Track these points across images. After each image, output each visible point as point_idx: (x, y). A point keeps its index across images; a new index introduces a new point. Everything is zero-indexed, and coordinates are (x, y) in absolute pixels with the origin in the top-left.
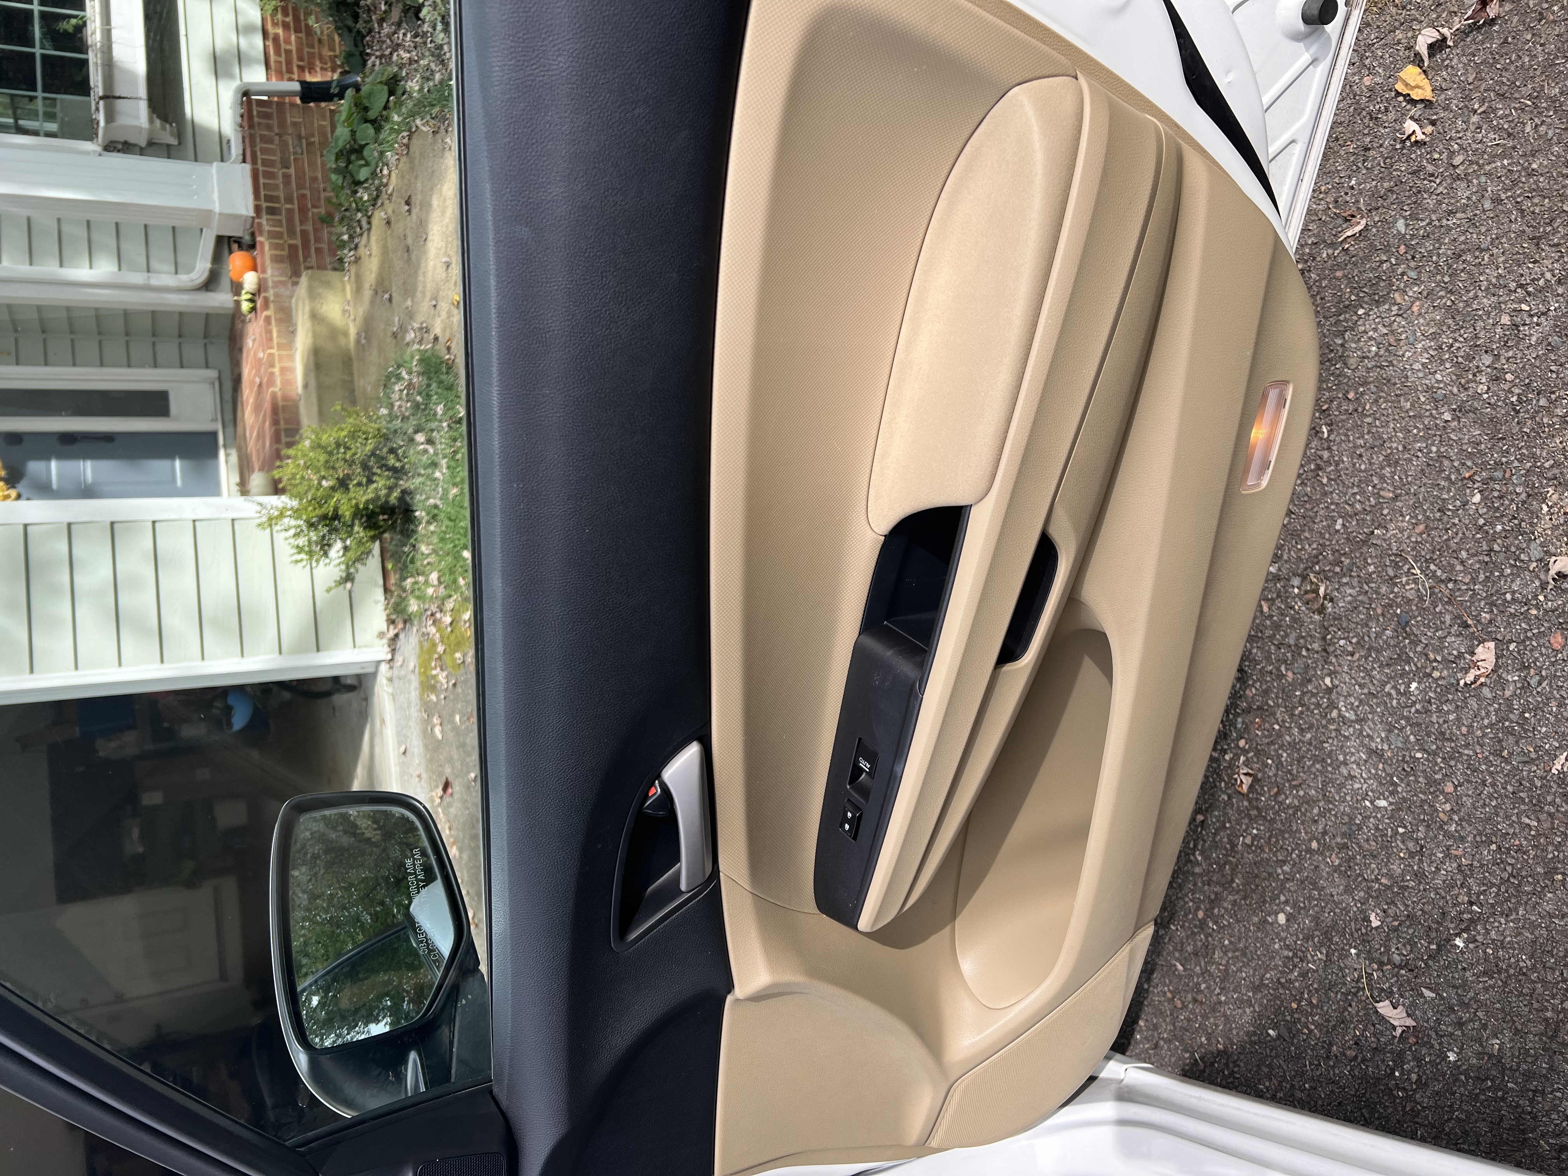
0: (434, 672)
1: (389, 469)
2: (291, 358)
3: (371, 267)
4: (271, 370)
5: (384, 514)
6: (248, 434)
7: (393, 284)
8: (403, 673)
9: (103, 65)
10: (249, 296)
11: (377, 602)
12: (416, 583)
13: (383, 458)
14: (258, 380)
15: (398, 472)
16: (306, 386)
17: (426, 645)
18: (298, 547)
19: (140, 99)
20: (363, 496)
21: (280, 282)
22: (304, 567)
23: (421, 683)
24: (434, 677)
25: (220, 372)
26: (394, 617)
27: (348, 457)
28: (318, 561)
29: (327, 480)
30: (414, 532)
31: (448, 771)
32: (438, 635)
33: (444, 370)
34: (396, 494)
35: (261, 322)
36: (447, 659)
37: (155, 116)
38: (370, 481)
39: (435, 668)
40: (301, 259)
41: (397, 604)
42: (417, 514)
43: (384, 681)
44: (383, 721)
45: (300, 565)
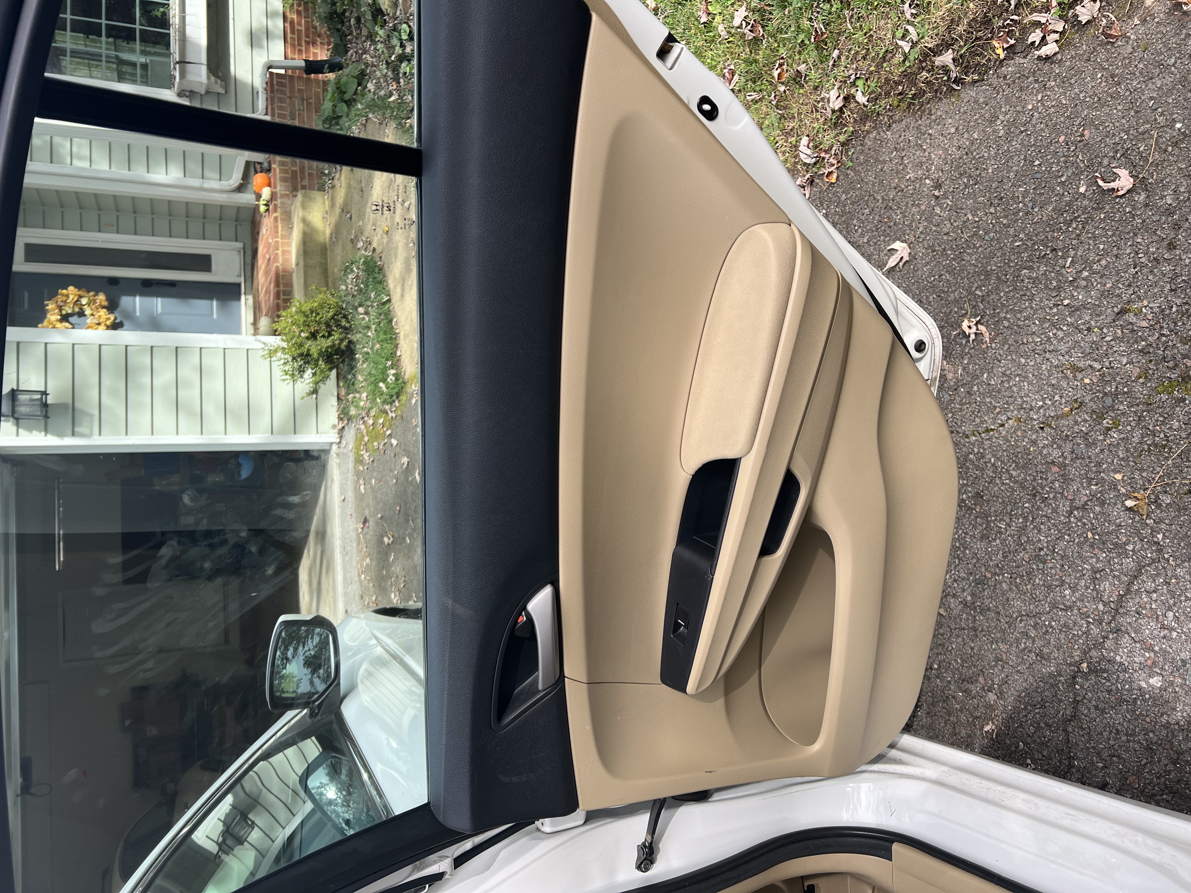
0: (362, 453)
1: (342, 328)
2: (289, 245)
3: (341, 194)
4: (276, 252)
5: (337, 355)
6: (260, 288)
7: (353, 209)
8: (346, 451)
9: (179, 40)
10: (265, 202)
11: (332, 406)
12: (355, 397)
13: (339, 321)
14: (268, 256)
15: (347, 330)
16: (297, 264)
17: (359, 436)
18: (285, 371)
19: (202, 64)
20: (325, 343)
21: (285, 195)
22: (288, 384)
23: (355, 458)
24: (362, 455)
25: (244, 244)
26: (342, 416)
27: (317, 319)
28: (296, 380)
29: (304, 333)
30: (355, 366)
31: (367, 512)
32: (365, 430)
33: (377, 271)
34: (345, 343)
35: (272, 220)
36: (369, 445)
37: (211, 75)
38: (330, 335)
39: (363, 450)
40: (299, 180)
41: (344, 408)
42: (357, 356)
43: (335, 456)
44: (332, 480)
45: (286, 382)
